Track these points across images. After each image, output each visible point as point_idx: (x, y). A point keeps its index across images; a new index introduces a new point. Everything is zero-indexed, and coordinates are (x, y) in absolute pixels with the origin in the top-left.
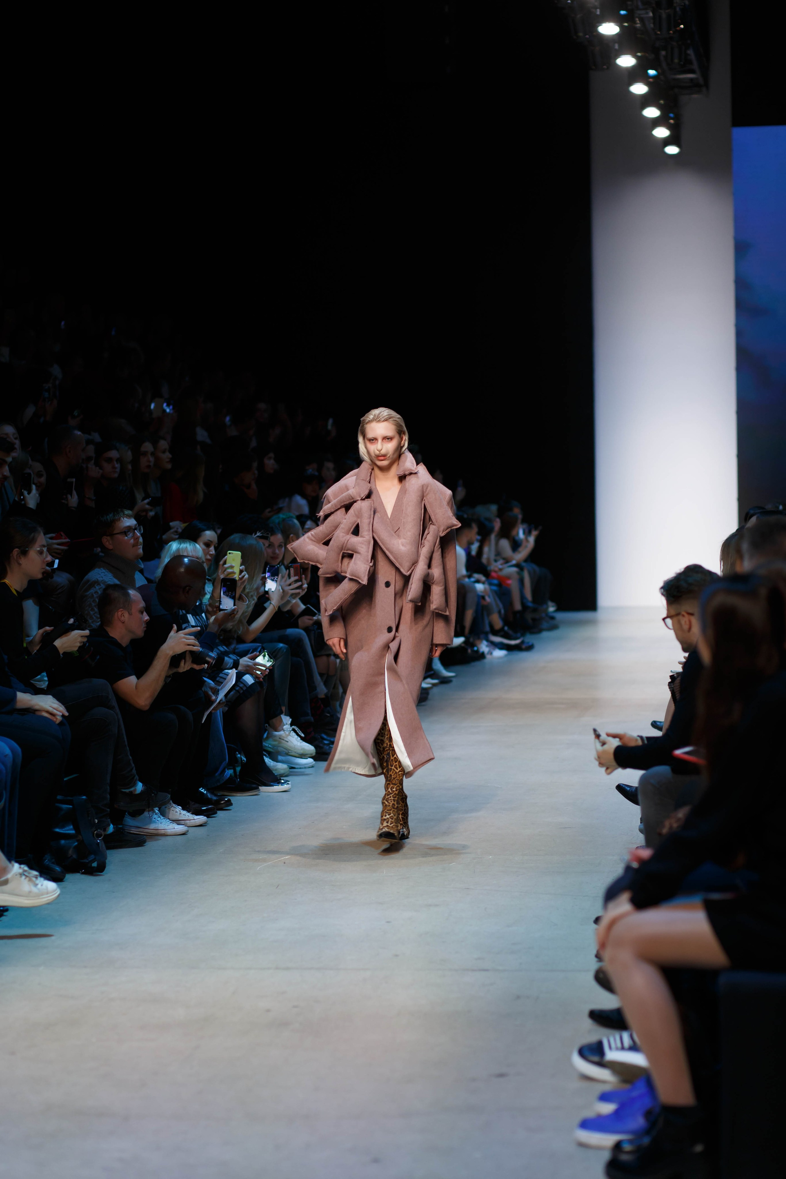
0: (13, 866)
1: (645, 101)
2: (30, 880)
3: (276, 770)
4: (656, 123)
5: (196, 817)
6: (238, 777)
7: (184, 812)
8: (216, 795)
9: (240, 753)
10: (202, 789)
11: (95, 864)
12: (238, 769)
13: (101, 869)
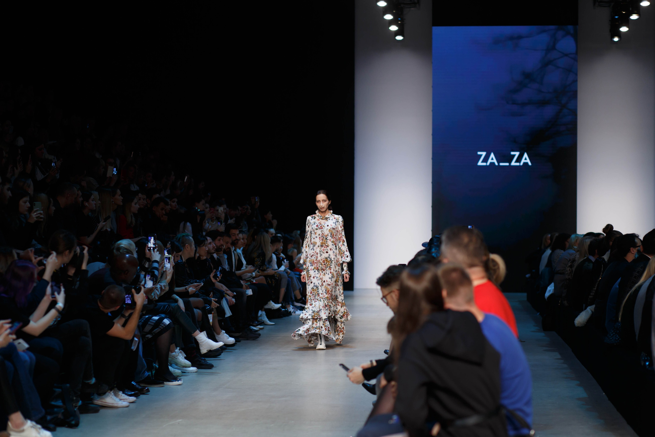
0: (27, 422)
1: (386, 10)
2: (37, 430)
3: (175, 373)
4: (391, 23)
5: (130, 398)
6: (153, 377)
7: (124, 395)
8: (141, 386)
9: (155, 364)
10: (133, 383)
11: (73, 422)
12: (154, 372)
13: (76, 425)
